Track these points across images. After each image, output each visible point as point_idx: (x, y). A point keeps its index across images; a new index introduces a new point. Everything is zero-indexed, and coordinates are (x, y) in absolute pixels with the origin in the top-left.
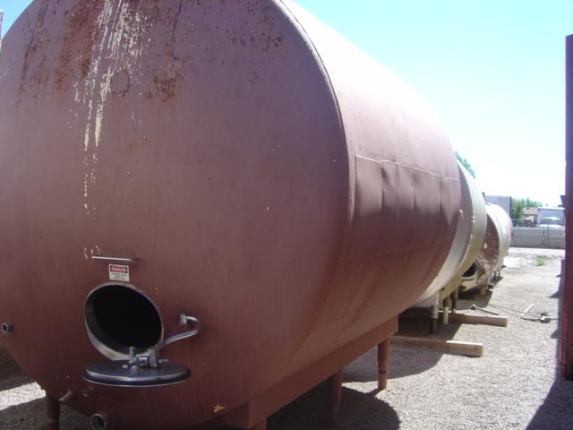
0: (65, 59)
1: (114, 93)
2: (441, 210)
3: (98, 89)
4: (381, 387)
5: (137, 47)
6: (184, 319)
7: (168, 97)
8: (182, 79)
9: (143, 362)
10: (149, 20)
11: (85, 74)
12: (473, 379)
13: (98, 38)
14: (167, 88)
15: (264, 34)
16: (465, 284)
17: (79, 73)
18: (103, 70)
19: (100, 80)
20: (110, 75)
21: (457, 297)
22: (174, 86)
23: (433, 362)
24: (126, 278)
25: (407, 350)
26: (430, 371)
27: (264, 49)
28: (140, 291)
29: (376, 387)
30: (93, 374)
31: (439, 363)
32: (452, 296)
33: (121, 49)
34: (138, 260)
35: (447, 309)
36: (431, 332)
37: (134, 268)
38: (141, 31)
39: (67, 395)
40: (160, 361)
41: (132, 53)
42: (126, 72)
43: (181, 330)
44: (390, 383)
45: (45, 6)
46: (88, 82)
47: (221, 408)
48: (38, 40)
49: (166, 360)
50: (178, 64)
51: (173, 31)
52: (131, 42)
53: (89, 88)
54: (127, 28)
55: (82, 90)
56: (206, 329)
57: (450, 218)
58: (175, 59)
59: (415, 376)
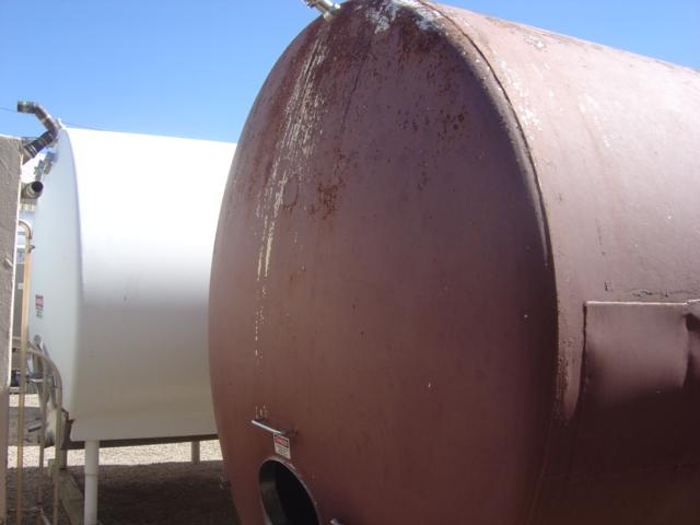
0: (258, 161)
1: (284, 207)
3: (273, 200)
5: (309, 142)
7: (329, 213)
8: (344, 185)
10: (325, 105)
11: (266, 180)
13: (282, 132)
14: (329, 199)
15: (442, 112)
17: (262, 181)
19: (276, 188)
20: (284, 182)
22: (335, 197)
24: (288, 454)
28: (298, 476)
33: (297, 146)
38: (316, 120)
41: (305, 151)
42: (297, 177)
46: (267, 191)
50: (343, 164)
51: (344, 118)
52: (306, 136)
53: (267, 198)
54: (306, 117)
55: (262, 201)
58: (341, 157)
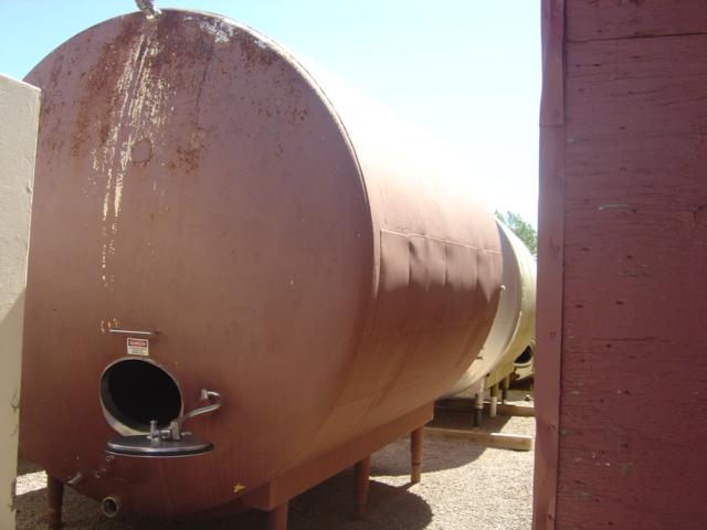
0: (83, 124)
1: (135, 162)
2: (479, 286)
3: (118, 157)
4: (415, 481)
5: (159, 115)
6: (206, 394)
7: (192, 168)
8: (207, 149)
9: (165, 434)
10: (172, 88)
11: (104, 141)
12: (517, 473)
13: (118, 104)
14: (191, 158)
15: (290, 107)
16: (518, 372)
17: (98, 141)
18: (123, 137)
19: (120, 147)
20: (130, 143)
21: (507, 386)
22: (197, 157)
23: (475, 455)
24: (146, 352)
25: (447, 443)
26: (470, 465)
27: (289, 122)
28: (160, 366)
29: (409, 481)
30: (115, 446)
31: (481, 457)
32: (501, 385)
33: (143, 117)
34: (157, 333)
35: (495, 399)
36: (476, 424)
37: (154, 341)
38: (163, 99)
39: (76, 479)
40: (183, 434)
41: (155, 121)
42: (147, 140)
43: (202, 404)
44: (424, 477)
45: (58, 65)
46: (107, 149)
47: (242, 487)
48: (52, 102)
49: (189, 433)
50: (202, 135)
51: (198, 101)
52: (153, 110)
53: (108, 155)
54: (149, 95)
55: (100, 157)
56: (228, 405)
57: (488, 295)
58: (199, 129)
59: (453, 470)
